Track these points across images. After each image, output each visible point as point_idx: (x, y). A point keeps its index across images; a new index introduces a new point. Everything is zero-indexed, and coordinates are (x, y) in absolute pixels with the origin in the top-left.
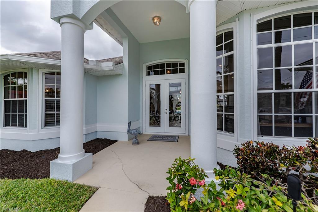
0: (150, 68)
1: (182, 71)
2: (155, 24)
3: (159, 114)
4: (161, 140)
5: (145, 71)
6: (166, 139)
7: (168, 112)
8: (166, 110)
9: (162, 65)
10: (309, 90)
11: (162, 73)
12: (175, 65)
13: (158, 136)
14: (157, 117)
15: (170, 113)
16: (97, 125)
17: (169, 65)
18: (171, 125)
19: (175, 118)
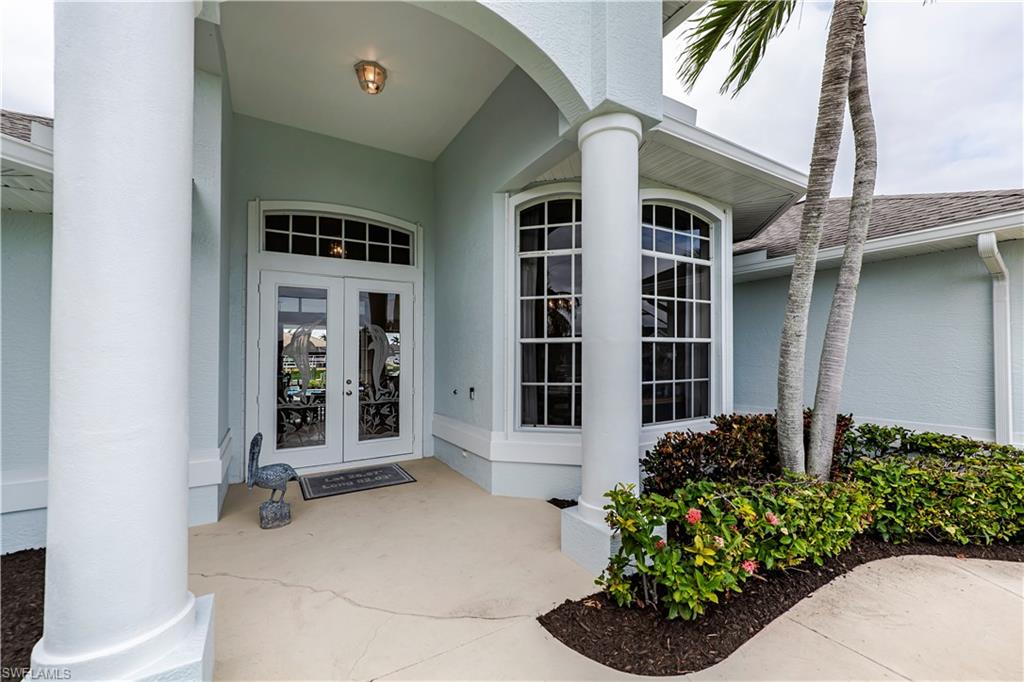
0: (275, 221)
1: (402, 256)
2: (364, 85)
4: (353, 486)
5: (257, 231)
6: (369, 480)
7: (355, 388)
8: (349, 382)
9: (330, 224)
12: (379, 232)
13: (326, 477)
14: (311, 409)
18: (364, 434)
19: (379, 407)
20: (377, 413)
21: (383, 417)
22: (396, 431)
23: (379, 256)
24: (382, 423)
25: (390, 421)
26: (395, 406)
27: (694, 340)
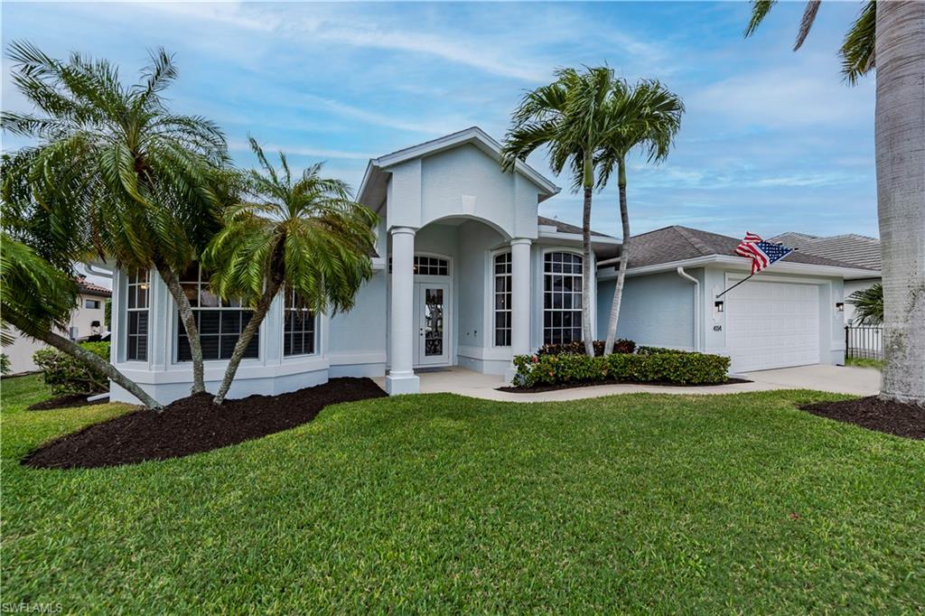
1: (444, 271)
12: (434, 261)
18: (428, 353)
19: (434, 341)
20: (433, 344)
21: (436, 346)
22: (441, 353)
23: (434, 272)
24: (435, 349)
25: (438, 348)
26: (441, 341)
27: (573, 310)
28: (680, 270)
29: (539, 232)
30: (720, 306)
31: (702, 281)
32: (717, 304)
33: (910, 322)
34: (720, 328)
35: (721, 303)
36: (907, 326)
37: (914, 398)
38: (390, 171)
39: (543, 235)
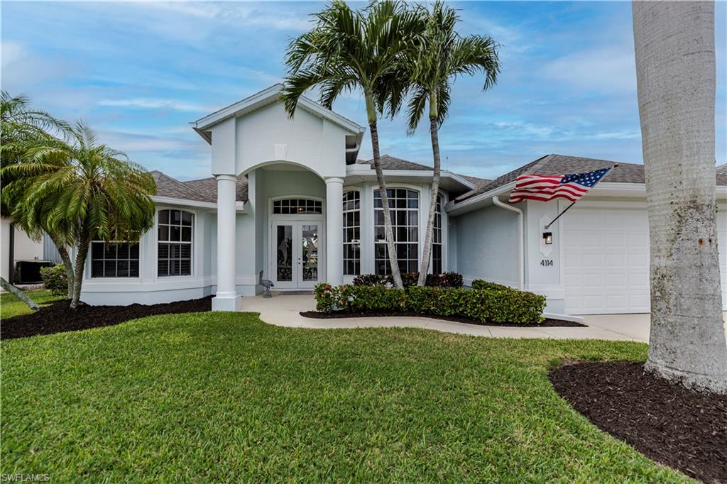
0: (277, 203)
1: (319, 211)
3: (291, 264)
5: (271, 208)
6: (301, 293)
7: (301, 261)
8: (299, 259)
9: (294, 202)
10: (405, 243)
11: (294, 211)
12: (310, 203)
14: (287, 268)
15: (304, 264)
16: (202, 280)
17: (302, 202)
18: (305, 279)
20: (309, 271)
21: (311, 273)
22: (316, 279)
23: (310, 211)
24: (311, 275)
26: (316, 269)
27: (408, 242)
28: (496, 200)
29: (347, 171)
30: (549, 239)
31: (524, 211)
32: (546, 235)
33: (675, 257)
34: (551, 263)
35: (550, 234)
36: (669, 263)
37: (679, 374)
38: (210, 131)
39: (352, 173)
